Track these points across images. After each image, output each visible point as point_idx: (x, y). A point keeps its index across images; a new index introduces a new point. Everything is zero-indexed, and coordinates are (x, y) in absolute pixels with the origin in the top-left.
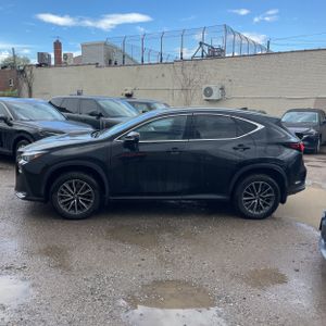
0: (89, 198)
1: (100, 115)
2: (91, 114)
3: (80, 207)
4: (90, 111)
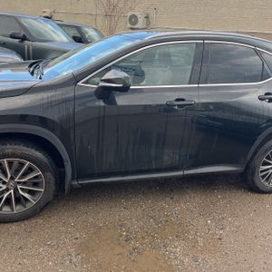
0: (35, 185)
1: (24, 39)
2: (12, 36)
3: (19, 200)
4: (10, 33)
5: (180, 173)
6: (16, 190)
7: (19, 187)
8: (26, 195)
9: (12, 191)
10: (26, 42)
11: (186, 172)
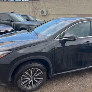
5: (87, 68)
6: (33, 79)
7: (34, 78)
8: (37, 81)
9: (32, 80)
10: (12, 22)
11: (88, 67)
